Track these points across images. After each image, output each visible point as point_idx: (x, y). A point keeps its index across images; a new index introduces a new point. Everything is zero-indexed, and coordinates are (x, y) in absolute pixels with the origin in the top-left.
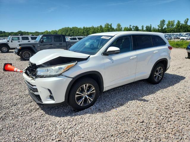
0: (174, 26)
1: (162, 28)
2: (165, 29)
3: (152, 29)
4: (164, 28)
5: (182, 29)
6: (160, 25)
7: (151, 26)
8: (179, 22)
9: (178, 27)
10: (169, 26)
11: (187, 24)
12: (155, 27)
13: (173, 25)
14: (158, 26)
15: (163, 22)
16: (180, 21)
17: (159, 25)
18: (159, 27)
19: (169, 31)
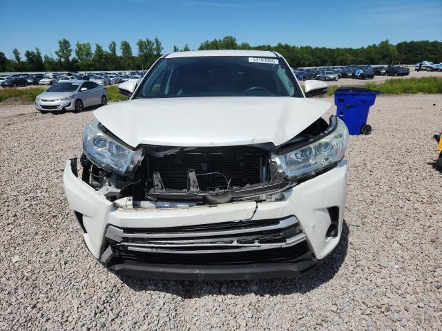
0: (93, 56)
1: (67, 59)
2: (75, 61)
3: (43, 59)
4: (71, 58)
5: (108, 63)
6: (60, 51)
7: (39, 53)
8: (99, 48)
9: (101, 58)
10: (81, 55)
11: (115, 54)
12: (50, 57)
13: (89, 54)
14: (56, 53)
15: (65, 45)
16: (100, 45)
17: (58, 50)
18: (61, 57)
19: (84, 66)
